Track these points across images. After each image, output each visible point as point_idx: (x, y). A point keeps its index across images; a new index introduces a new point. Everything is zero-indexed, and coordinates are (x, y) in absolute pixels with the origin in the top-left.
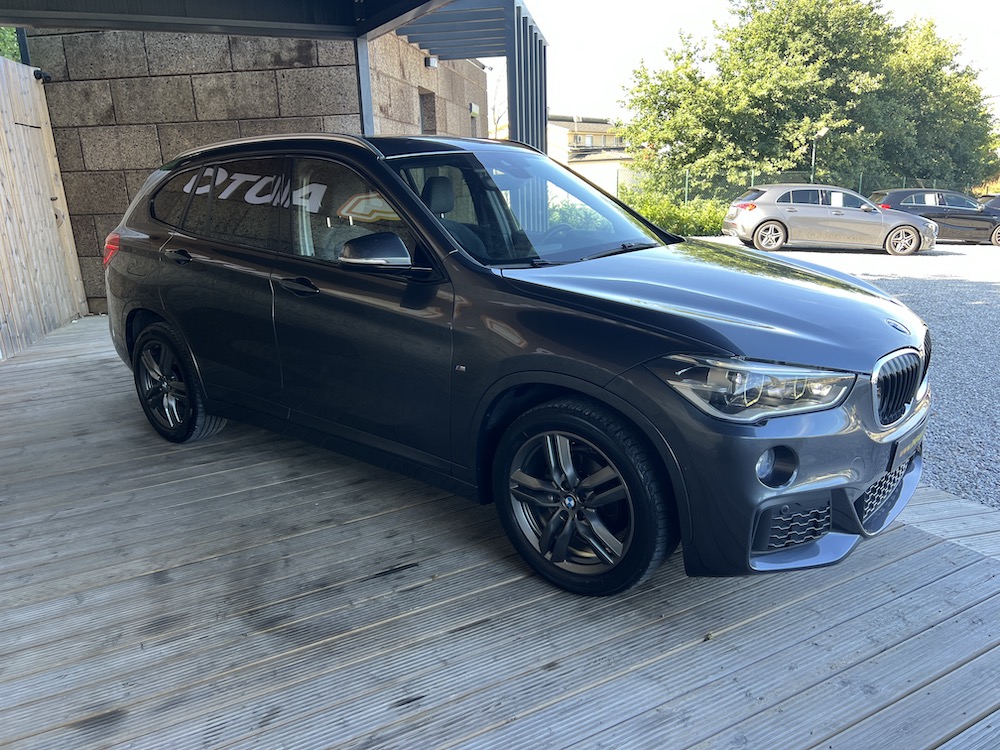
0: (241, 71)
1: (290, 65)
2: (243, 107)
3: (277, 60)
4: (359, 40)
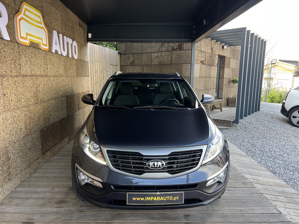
0: (163, 52)
1: (176, 50)
2: (162, 61)
3: (173, 48)
4: (193, 43)
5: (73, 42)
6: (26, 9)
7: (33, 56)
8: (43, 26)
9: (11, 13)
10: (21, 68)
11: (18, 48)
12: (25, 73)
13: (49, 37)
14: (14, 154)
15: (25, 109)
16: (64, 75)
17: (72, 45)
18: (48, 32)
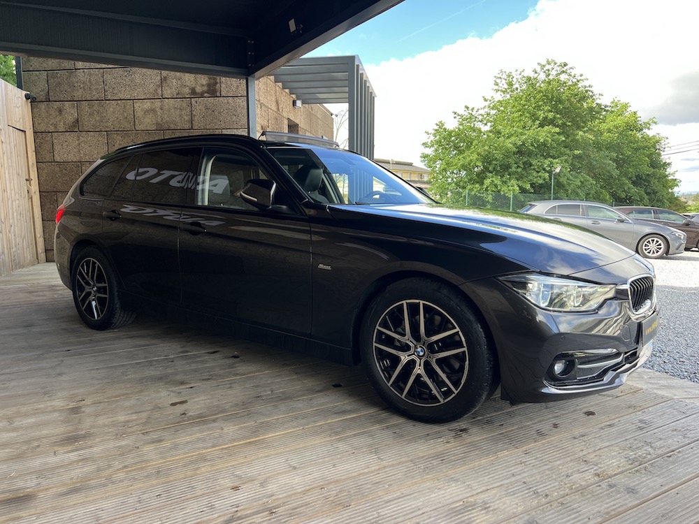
0: (168, 98)
1: (201, 95)
2: (167, 122)
3: (193, 91)
4: (249, 78)
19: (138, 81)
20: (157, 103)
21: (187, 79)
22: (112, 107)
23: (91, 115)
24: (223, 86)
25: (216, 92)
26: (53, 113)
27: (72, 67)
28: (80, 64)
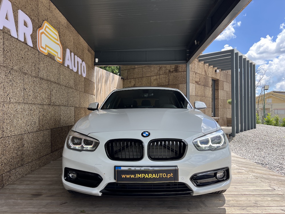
0: (161, 75)
1: (172, 72)
2: (161, 83)
3: (170, 71)
4: (187, 64)
5: (82, 62)
6: (46, 27)
7: (49, 65)
8: (59, 42)
9: (35, 27)
10: (40, 72)
11: (39, 55)
12: (42, 77)
13: (63, 53)
14: (28, 143)
15: (40, 107)
16: (73, 88)
17: (81, 64)
18: (63, 49)
19: (152, 70)
20: (158, 77)
21: (168, 67)
22: (144, 79)
23: (139, 82)
24: (180, 68)
25: (177, 70)
26: (128, 83)
27: (134, 67)
28: (136, 66)
